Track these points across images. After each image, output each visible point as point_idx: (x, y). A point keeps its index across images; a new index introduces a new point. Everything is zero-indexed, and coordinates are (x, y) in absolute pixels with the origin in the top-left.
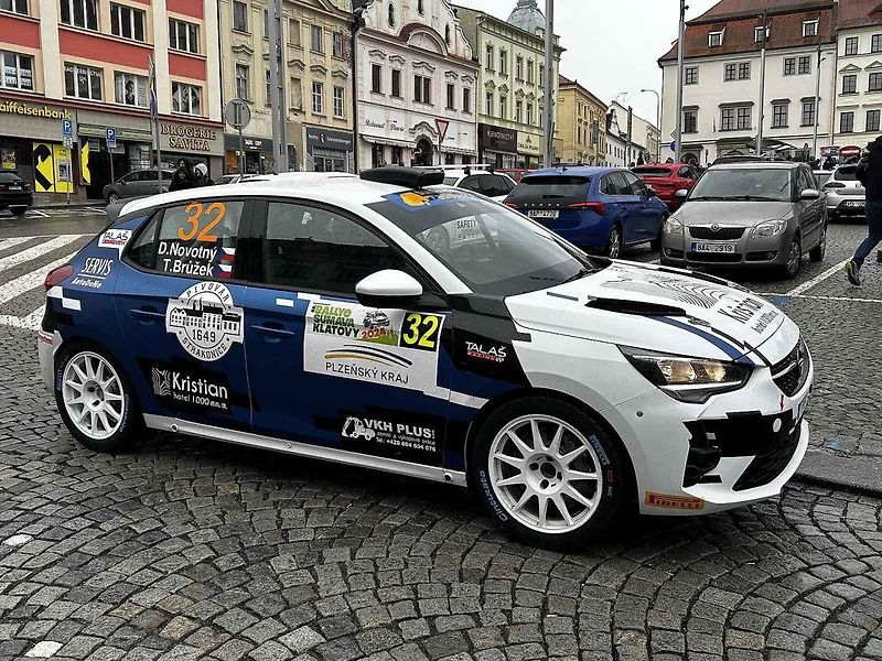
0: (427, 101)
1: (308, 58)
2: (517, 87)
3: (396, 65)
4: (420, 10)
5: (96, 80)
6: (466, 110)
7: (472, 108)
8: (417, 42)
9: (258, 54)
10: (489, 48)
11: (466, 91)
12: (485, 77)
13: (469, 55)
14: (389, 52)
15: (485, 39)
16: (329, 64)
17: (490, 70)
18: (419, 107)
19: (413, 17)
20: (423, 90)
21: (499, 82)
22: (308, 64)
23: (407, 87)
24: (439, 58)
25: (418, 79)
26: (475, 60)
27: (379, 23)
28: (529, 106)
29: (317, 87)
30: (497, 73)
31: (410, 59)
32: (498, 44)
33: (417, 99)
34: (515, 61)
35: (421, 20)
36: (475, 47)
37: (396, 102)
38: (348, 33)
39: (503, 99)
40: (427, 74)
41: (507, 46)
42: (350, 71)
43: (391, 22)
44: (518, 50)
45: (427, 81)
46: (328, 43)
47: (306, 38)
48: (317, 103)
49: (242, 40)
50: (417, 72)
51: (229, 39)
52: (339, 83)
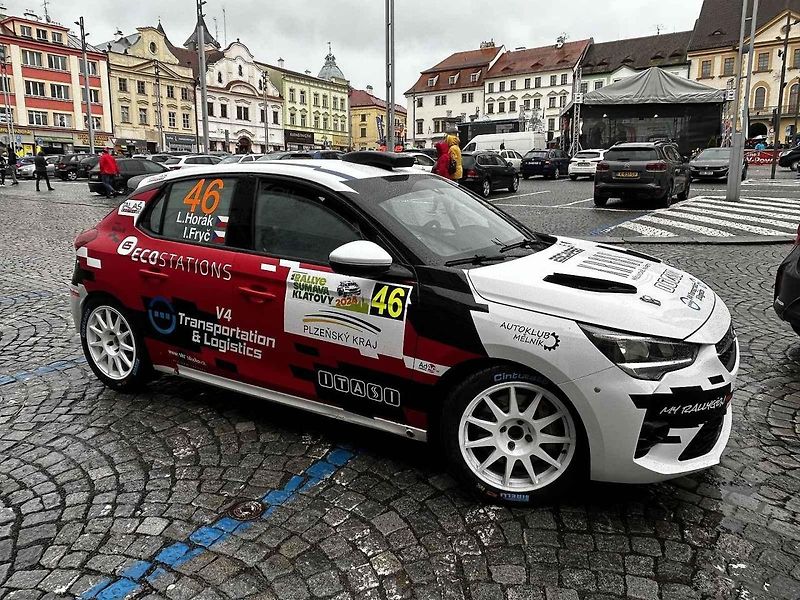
0: (246, 118)
1: (165, 101)
2: (314, 109)
3: (224, 102)
4: (241, 74)
5: (45, 117)
6: (276, 122)
7: (280, 121)
8: (238, 90)
9: (134, 100)
10: (291, 90)
11: (275, 114)
12: (289, 105)
13: (277, 94)
14: (218, 96)
15: (287, 86)
16: (179, 103)
17: (292, 100)
18: (239, 121)
19: (236, 77)
20: (243, 114)
21: (299, 107)
22: (165, 104)
23: (232, 112)
24: (254, 97)
25: (239, 108)
26: (281, 97)
27: (212, 82)
28: (325, 120)
29: (172, 115)
30: (298, 103)
31: (232, 99)
32: (298, 88)
33: (239, 117)
34: (312, 96)
35: (241, 79)
36: (280, 89)
37: (224, 120)
38: (191, 88)
39: (303, 116)
40: (246, 106)
41: (306, 89)
42: (193, 107)
43: (220, 81)
44: (313, 90)
45: (246, 109)
46: (178, 93)
47: (164, 92)
48: (172, 123)
49: (124, 95)
50: (240, 105)
51: (116, 95)
52: (186, 112)
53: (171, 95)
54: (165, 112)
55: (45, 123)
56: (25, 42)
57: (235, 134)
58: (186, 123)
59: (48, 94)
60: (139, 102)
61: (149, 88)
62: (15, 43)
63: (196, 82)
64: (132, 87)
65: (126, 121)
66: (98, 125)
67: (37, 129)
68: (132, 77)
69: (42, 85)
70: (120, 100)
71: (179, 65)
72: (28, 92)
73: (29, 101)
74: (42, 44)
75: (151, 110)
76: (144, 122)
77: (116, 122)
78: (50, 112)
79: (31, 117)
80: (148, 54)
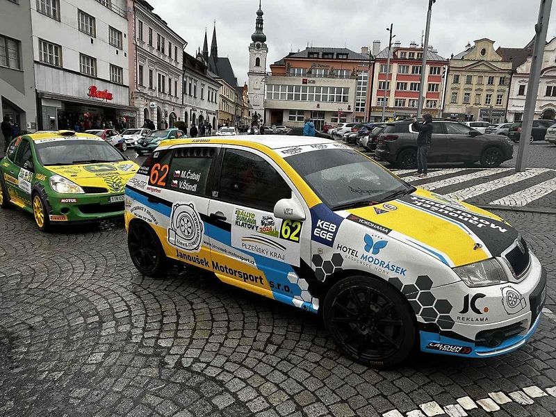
1: (485, 87)
8: (551, 74)
9: (462, 88)
16: (496, 88)
18: (547, 97)
19: (552, 64)
20: (552, 92)
22: (485, 89)
23: (541, 91)
25: (549, 87)
27: (528, 70)
29: (489, 96)
31: (543, 81)
33: (548, 94)
38: (509, 76)
42: (507, 89)
47: (486, 80)
48: (488, 101)
49: (455, 85)
50: (549, 85)
51: (450, 85)
52: (500, 93)
53: (491, 82)
54: (484, 95)
55: (404, 105)
56: (402, 61)
57: (541, 108)
58: (499, 102)
59: (408, 88)
60: (465, 89)
61: (475, 80)
62: (396, 62)
63: (513, 72)
64: (463, 80)
65: (454, 102)
66: (435, 105)
67: (399, 109)
68: (464, 73)
69: (406, 84)
70: (452, 89)
71: (502, 61)
72: (398, 88)
73: (396, 94)
74: (411, 60)
75: (473, 94)
76: (466, 101)
77: (447, 103)
78: (408, 99)
79: (396, 102)
80: (478, 56)
